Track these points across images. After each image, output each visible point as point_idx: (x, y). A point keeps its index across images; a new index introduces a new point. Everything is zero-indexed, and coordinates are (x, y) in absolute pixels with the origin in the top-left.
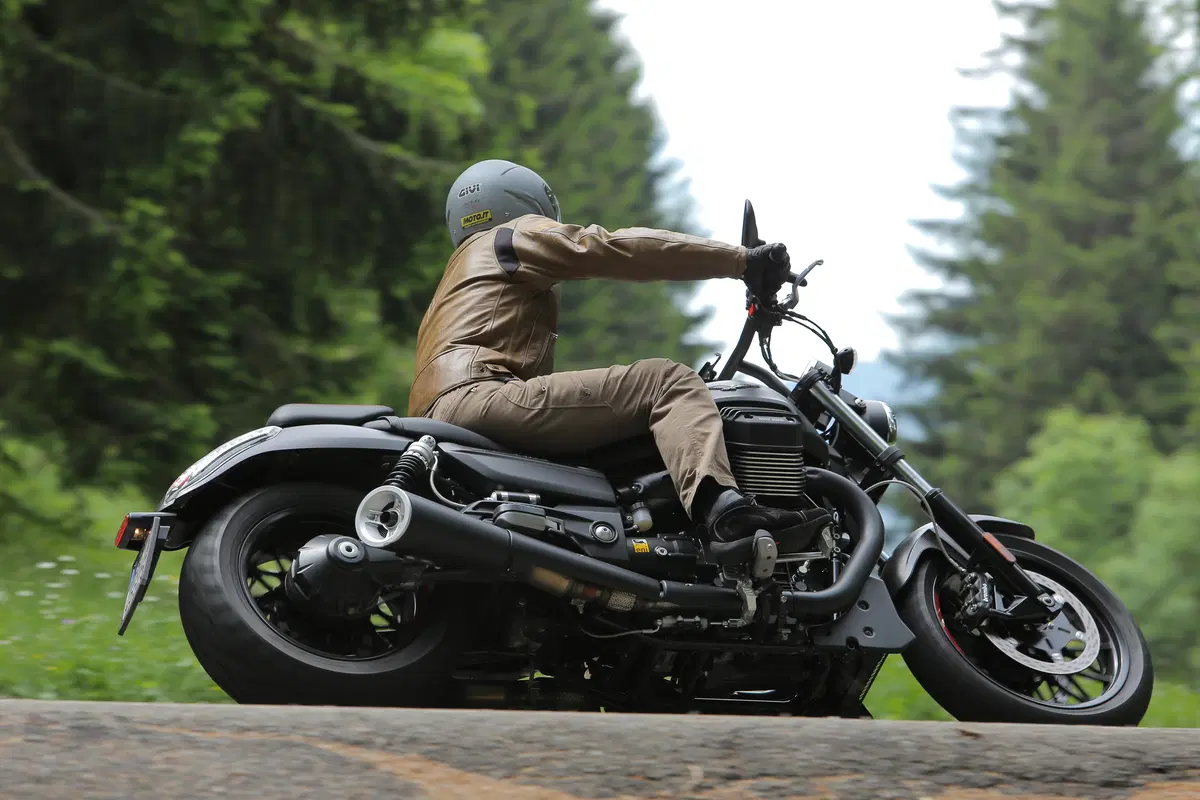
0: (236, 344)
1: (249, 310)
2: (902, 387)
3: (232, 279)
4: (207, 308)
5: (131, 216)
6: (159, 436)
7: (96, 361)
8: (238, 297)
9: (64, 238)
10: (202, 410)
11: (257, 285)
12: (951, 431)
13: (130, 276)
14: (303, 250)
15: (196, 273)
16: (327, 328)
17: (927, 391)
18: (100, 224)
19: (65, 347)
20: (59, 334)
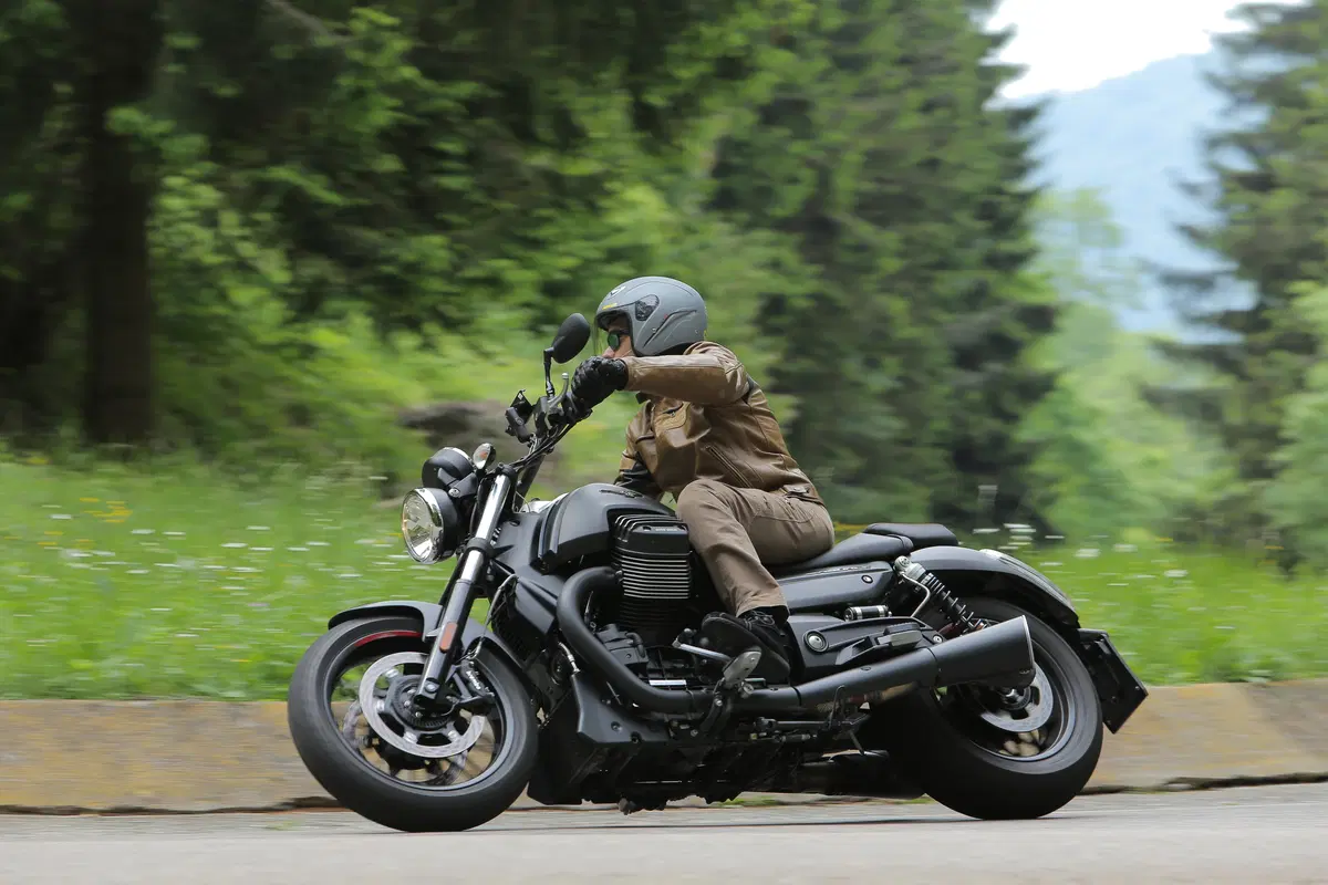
0: (472, 159)
1: (485, 122)
2: (1226, 113)
3: (466, 89)
4: (440, 122)
5: (359, 26)
6: (388, 269)
7: (318, 189)
8: (474, 108)
9: (284, 52)
10: (437, 240)
11: (492, 94)
12: (1283, 162)
13: (359, 94)
14: (544, 52)
15: (427, 84)
16: (570, 137)
17: (1255, 117)
18: (324, 37)
19: (283, 173)
20: (277, 160)
